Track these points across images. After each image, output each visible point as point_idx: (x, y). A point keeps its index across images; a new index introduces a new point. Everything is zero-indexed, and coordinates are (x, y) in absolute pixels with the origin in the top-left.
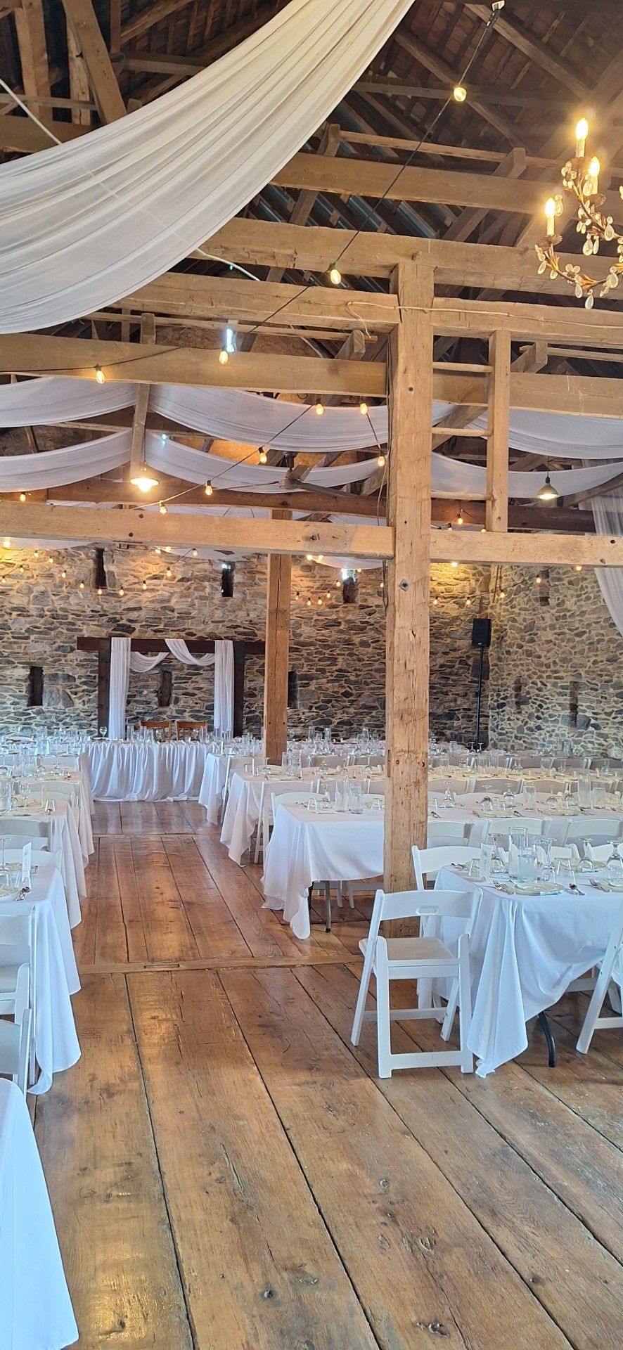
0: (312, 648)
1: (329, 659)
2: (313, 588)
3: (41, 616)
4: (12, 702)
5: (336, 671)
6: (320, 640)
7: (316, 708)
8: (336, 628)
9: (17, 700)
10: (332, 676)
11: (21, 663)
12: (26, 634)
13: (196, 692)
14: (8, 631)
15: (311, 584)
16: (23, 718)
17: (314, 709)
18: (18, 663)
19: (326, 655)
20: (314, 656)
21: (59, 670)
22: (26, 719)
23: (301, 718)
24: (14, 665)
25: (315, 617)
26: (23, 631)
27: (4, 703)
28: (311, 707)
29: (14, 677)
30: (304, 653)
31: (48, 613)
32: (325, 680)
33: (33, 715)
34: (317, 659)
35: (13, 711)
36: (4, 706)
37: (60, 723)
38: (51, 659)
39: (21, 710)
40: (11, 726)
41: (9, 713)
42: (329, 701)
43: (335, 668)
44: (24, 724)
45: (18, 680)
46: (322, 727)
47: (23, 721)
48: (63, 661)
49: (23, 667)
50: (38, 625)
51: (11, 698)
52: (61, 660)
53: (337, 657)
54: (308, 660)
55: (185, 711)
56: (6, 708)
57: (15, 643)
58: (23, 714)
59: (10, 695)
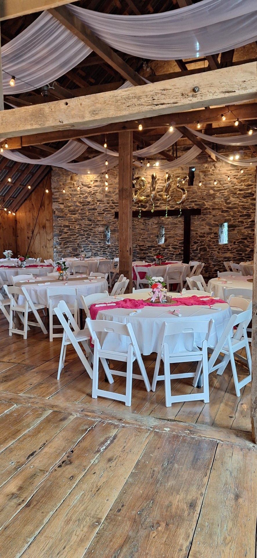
0: (236, 210)
1: (246, 215)
2: (237, 175)
3: (108, 203)
5: (250, 222)
6: (241, 205)
7: (238, 243)
8: (251, 198)
9: (100, 241)
10: (248, 225)
11: (101, 225)
12: (103, 212)
13: (175, 236)
14: (96, 211)
15: (236, 174)
16: (103, 249)
17: (236, 243)
19: (244, 213)
20: (237, 214)
21: (115, 227)
22: (104, 249)
23: (229, 248)
24: (99, 226)
25: (239, 192)
26: (102, 211)
27: (96, 242)
28: (235, 242)
29: (99, 231)
30: (232, 213)
31: (111, 202)
32: (243, 227)
33: (106, 248)
34: (239, 216)
35: (99, 246)
36: (96, 243)
37: (117, 251)
38: (112, 223)
39: (102, 246)
40: (99, 252)
41: (97, 247)
42: (246, 239)
43: (250, 220)
44: (103, 251)
45: (100, 232)
46: (241, 253)
47: (103, 250)
49: (102, 227)
50: (107, 207)
51: (98, 240)
53: (251, 214)
54: (233, 216)
55: (170, 245)
56: (97, 245)
57: (99, 216)
58: (103, 247)
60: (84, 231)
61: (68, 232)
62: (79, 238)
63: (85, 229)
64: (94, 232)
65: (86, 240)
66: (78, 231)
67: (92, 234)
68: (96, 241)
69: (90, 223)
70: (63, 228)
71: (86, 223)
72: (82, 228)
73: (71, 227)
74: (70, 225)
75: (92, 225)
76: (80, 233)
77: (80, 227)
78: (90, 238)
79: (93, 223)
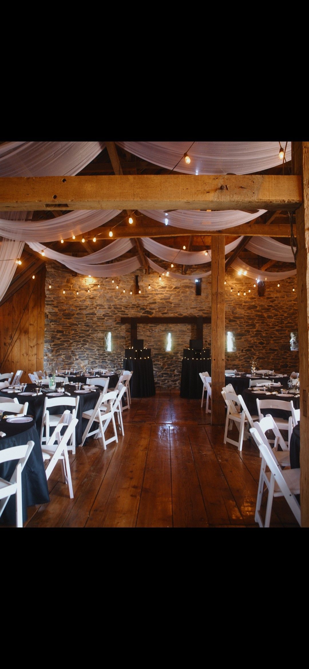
0: (242, 320)
1: (251, 325)
2: (242, 289)
3: (109, 308)
4: (97, 349)
5: (256, 331)
6: (247, 316)
7: (245, 350)
8: (255, 309)
9: (99, 348)
10: (253, 334)
11: (101, 331)
12: (103, 317)
13: (184, 343)
14: (95, 316)
15: (241, 287)
16: (102, 357)
17: (244, 351)
18: (99, 331)
19: (250, 323)
20: (244, 324)
21: (118, 334)
22: (103, 357)
23: (237, 356)
24: (98, 332)
25: (244, 304)
26: (102, 316)
27: (94, 350)
28: (242, 350)
29: (98, 338)
30: (238, 322)
31: (113, 307)
32: (249, 336)
33: (106, 355)
34: (245, 326)
35: (97, 353)
36: (94, 351)
37: (119, 359)
38: (114, 329)
39: (101, 353)
40: (97, 360)
41: (96, 354)
42: (252, 347)
43: (255, 330)
44: (102, 359)
46: (249, 360)
47: (102, 358)
48: (119, 329)
49: (102, 333)
50: (108, 312)
51: (97, 347)
52: (118, 329)
53: (255, 324)
54: (240, 326)
55: (178, 353)
56: (95, 352)
57: (98, 321)
58: (102, 355)
59: (96, 346)
60: (80, 337)
61: (61, 338)
62: (73, 344)
63: (82, 335)
64: (92, 339)
65: (82, 346)
66: (73, 337)
67: (89, 340)
68: (93, 348)
69: (88, 329)
70: (56, 333)
71: (83, 329)
72: (77, 333)
73: (64, 333)
74: (64, 330)
75: (90, 330)
76: (74, 339)
77: (75, 333)
78: (86, 344)
79: (91, 329)
